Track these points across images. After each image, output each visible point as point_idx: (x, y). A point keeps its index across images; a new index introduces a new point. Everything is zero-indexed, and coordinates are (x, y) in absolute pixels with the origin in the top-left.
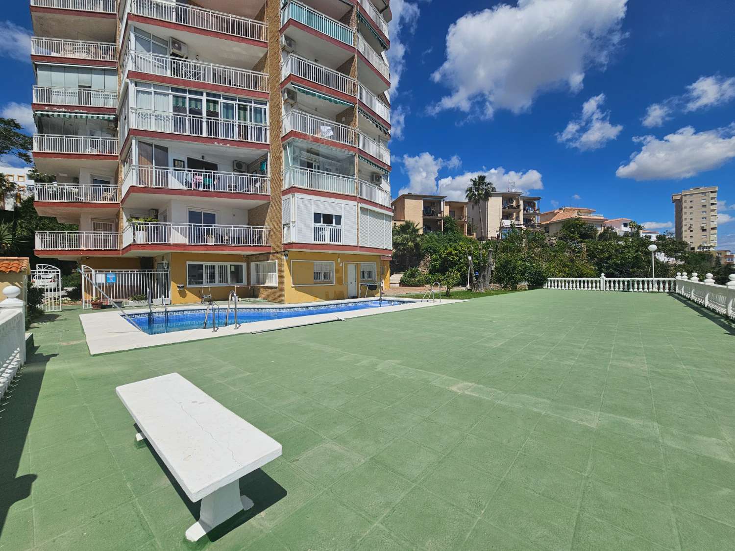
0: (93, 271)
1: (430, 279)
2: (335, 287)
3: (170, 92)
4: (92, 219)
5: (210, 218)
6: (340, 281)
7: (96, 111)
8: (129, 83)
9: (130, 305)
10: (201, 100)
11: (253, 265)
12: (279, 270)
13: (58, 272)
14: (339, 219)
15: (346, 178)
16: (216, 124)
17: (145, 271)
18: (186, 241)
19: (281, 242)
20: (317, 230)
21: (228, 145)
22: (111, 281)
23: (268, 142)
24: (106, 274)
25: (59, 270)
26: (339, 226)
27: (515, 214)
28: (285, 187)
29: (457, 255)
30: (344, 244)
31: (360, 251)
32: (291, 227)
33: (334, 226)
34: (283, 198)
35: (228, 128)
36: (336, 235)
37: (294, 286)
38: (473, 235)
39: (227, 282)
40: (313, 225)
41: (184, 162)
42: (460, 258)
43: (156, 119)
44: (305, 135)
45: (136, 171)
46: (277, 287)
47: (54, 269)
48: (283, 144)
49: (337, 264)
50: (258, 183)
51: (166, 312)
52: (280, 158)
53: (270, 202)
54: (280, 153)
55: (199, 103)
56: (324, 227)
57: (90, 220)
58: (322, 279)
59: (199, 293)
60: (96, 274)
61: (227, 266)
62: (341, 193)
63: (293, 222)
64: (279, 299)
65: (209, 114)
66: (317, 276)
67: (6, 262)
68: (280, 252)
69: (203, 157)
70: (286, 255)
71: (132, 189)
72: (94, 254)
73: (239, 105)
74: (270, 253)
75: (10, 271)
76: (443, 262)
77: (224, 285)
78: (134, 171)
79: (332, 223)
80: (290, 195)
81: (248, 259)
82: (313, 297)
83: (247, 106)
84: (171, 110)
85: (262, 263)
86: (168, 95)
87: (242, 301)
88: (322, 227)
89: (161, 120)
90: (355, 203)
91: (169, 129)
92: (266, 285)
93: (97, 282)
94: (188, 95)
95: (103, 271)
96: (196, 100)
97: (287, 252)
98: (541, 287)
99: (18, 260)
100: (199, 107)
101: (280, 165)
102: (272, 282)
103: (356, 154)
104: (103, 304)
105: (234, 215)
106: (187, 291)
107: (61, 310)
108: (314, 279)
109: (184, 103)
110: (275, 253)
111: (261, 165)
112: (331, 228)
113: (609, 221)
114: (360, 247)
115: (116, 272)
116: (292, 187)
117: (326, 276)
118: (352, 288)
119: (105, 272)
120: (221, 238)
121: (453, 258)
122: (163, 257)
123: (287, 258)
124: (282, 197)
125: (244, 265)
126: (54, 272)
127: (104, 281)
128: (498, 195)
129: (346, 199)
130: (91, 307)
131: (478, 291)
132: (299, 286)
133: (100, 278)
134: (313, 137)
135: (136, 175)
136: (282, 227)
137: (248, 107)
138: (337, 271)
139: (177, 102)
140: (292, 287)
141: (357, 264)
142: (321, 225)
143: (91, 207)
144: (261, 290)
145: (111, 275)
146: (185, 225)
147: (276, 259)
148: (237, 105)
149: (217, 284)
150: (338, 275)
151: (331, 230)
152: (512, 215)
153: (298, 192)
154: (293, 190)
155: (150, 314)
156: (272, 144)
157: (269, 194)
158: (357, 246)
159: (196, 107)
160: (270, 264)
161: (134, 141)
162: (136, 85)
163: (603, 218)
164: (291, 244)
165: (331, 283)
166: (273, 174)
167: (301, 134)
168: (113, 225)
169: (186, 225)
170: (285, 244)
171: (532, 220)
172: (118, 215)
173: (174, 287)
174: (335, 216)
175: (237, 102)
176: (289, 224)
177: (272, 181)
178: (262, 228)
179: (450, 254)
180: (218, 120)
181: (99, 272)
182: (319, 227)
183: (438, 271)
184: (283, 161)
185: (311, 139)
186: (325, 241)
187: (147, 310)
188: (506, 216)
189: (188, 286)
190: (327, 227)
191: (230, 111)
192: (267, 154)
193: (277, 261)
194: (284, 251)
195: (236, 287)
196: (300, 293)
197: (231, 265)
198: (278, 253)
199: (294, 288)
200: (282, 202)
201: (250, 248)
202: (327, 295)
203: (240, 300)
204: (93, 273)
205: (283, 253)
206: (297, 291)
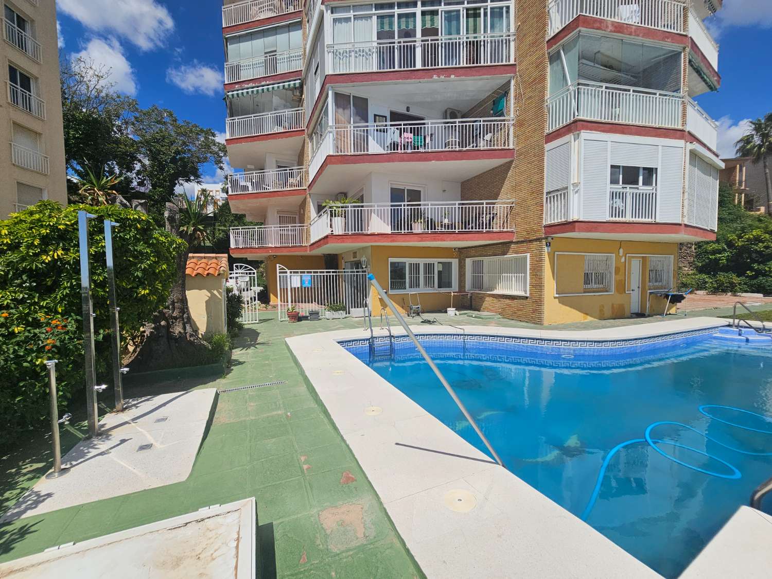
0: (289, 271)
1: (706, 283)
2: (612, 297)
3: (374, 11)
4: (278, 212)
5: (415, 195)
6: (622, 287)
7: (281, 78)
8: (325, 11)
9: (328, 317)
10: (414, 15)
11: (469, 262)
12: (533, 269)
13: (254, 273)
14: (650, 173)
15: (666, 95)
16: (435, 47)
18: (388, 230)
19: (540, 223)
20: (613, 195)
21: (453, 76)
22: (307, 284)
23: (512, 62)
24: (301, 276)
25: (255, 271)
26: (649, 188)
28: (552, 126)
30: (658, 221)
32: (571, 193)
33: (642, 188)
34: (548, 147)
35: (452, 48)
36: (646, 203)
37: (557, 296)
39: (433, 287)
40: (609, 188)
41: (386, 117)
43: (356, 57)
44: (601, 21)
45: (334, 137)
46: (527, 297)
47: (251, 270)
48: (549, 53)
49: (618, 258)
50: (489, 135)
51: (391, 336)
52: (543, 78)
53: (513, 161)
54: (544, 69)
55: (411, 20)
56: (624, 191)
57: (276, 214)
59: (403, 302)
60: (291, 276)
61: (434, 264)
62: (657, 126)
63: (576, 185)
64: (534, 317)
65: (425, 32)
67: (204, 260)
68: (539, 240)
69: (408, 109)
70: (548, 245)
71: (329, 160)
72: (282, 252)
73: (468, 10)
74: (512, 242)
75: (208, 274)
76: (739, 254)
77: (429, 290)
78: (331, 135)
79: (637, 184)
80: (570, 137)
81: (462, 253)
82: (582, 315)
83: (479, 8)
84: (375, 38)
85: (486, 260)
86: (370, 17)
87: (460, 314)
88: (621, 191)
89: (363, 56)
90: (681, 143)
91: (373, 66)
92: (495, 292)
93: (292, 286)
94: (397, 11)
95: (298, 272)
96: (407, 16)
97: (549, 239)
99: (216, 258)
100: (411, 27)
101: (543, 89)
102: (512, 286)
103: (684, 48)
104: (299, 315)
105: (444, 191)
107: (257, 322)
108: (584, 284)
109: (391, 24)
110: (522, 242)
111: (494, 104)
112: (637, 191)
114: (686, 226)
115: (311, 272)
116: (575, 122)
117: (600, 278)
118: (634, 299)
119: (301, 272)
120: (431, 224)
122: (355, 253)
123: (550, 248)
124: (545, 145)
125: (455, 263)
126: (250, 273)
127: (299, 285)
129: (666, 136)
130: (288, 319)
132: (564, 298)
133: (295, 280)
134: (613, 23)
135: (334, 141)
136: (545, 196)
137: (482, 11)
138: (617, 270)
139: (382, 24)
140: (555, 298)
141: (644, 257)
142: (620, 187)
143: (279, 196)
144: (487, 299)
145: (307, 277)
147: (525, 252)
148: (465, 11)
149: (423, 289)
150: (620, 277)
151: (636, 197)
153: (587, 128)
154: (575, 126)
155: (371, 340)
156: (521, 62)
157: (511, 147)
158: (680, 225)
159: (407, 27)
160: (511, 260)
161: (330, 93)
162: (332, 13)
164: (570, 225)
165: (607, 291)
166: (522, 111)
167: (595, 20)
168: (297, 217)
169: (388, 206)
170: (548, 226)
173: (373, 294)
174: (644, 169)
175: (466, 5)
176: (567, 188)
177: (520, 124)
178: (494, 204)
180: (438, 40)
181: (294, 272)
182: (618, 191)
184: (549, 82)
185: (610, 28)
186: (625, 217)
187: (367, 334)
189: (390, 292)
190: (630, 190)
191: (454, 23)
192: (509, 82)
193: (528, 255)
194: (546, 238)
195: (452, 294)
196: (564, 307)
197: (439, 263)
198: (531, 241)
199: (557, 300)
200: (546, 153)
201: (481, 235)
202: (601, 311)
203: (457, 313)
204: (288, 274)
205: (544, 242)
206: (560, 305)
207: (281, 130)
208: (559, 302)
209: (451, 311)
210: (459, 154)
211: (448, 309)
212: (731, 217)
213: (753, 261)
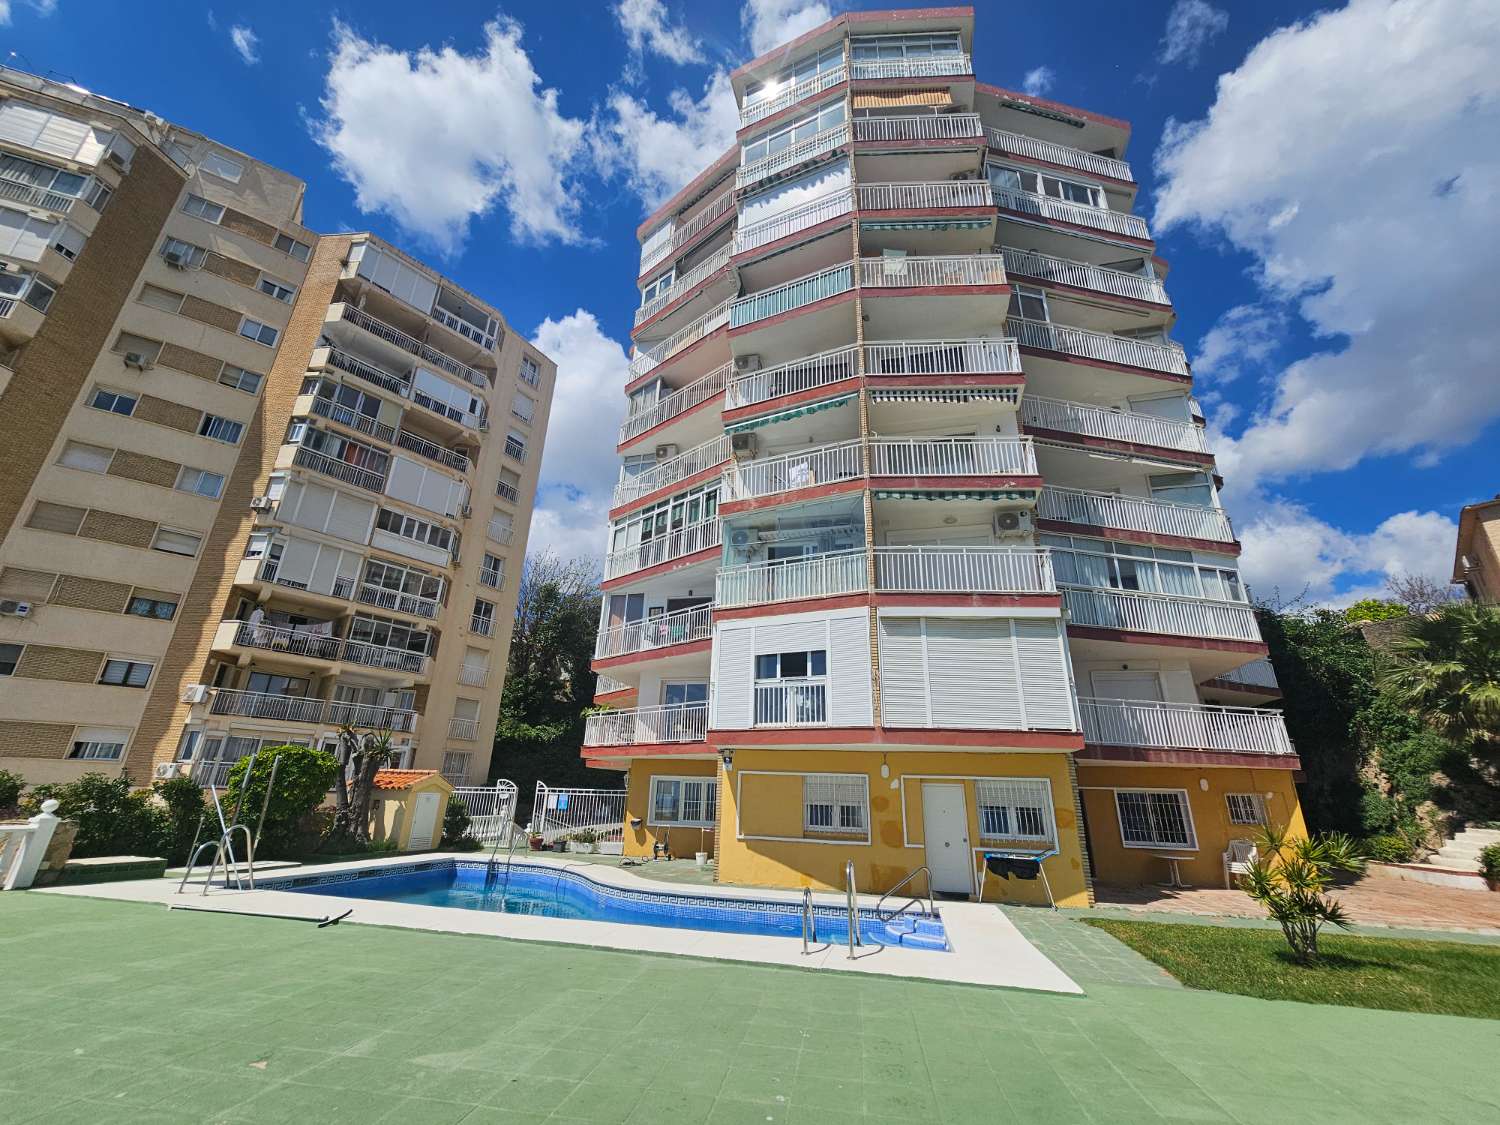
0: (547, 789)
3: (640, 517)
6: (892, 835)
10: (667, 511)
14: (820, 657)
15: (835, 555)
16: (679, 538)
18: (654, 738)
20: (762, 695)
22: (562, 806)
24: (559, 795)
25: (515, 788)
26: (818, 676)
30: (831, 725)
31: (886, 741)
32: (712, 695)
33: (811, 680)
35: (691, 536)
37: (742, 837)
40: (753, 683)
41: (662, 608)
43: (627, 560)
44: (743, 502)
45: (604, 638)
47: (511, 786)
49: (880, 782)
55: (665, 517)
56: (784, 685)
58: (836, 825)
59: (662, 840)
60: (548, 795)
65: (673, 525)
66: (820, 814)
69: (691, 593)
70: (727, 760)
78: (602, 638)
79: (805, 674)
82: (801, 875)
84: (639, 540)
86: (638, 522)
88: (779, 686)
89: (629, 558)
90: (865, 610)
93: (548, 807)
94: (656, 512)
95: (556, 791)
96: (663, 513)
97: (728, 753)
103: (864, 492)
104: (544, 842)
106: (647, 832)
108: (810, 823)
109: (651, 525)
112: (804, 684)
114: (885, 730)
115: (569, 791)
117: (849, 815)
118: (950, 863)
119: (559, 791)
123: (730, 766)
126: (510, 790)
127: (555, 807)
129: (836, 607)
130: (529, 846)
132: (758, 840)
133: (552, 800)
138: (878, 803)
139: (646, 526)
140: (739, 840)
142: (776, 682)
145: (566, 796)
150: (884, 816)
151: (803, 692)
153: (724, 618)
154: (716, 617)
158: (873, 729)
159: (662, 523)
173: (628, 824)
174: (813, 652)
180: (682, 530)
181: (553, 791)
182: (773, 686)
189: (650, 823)
190: (791, 684)
196: (759, 858)
199: (744, 844)
204: (546, 793)
206: (751, 852)
208: (748, 848)
209: (700, 857)
211: (699, 854)
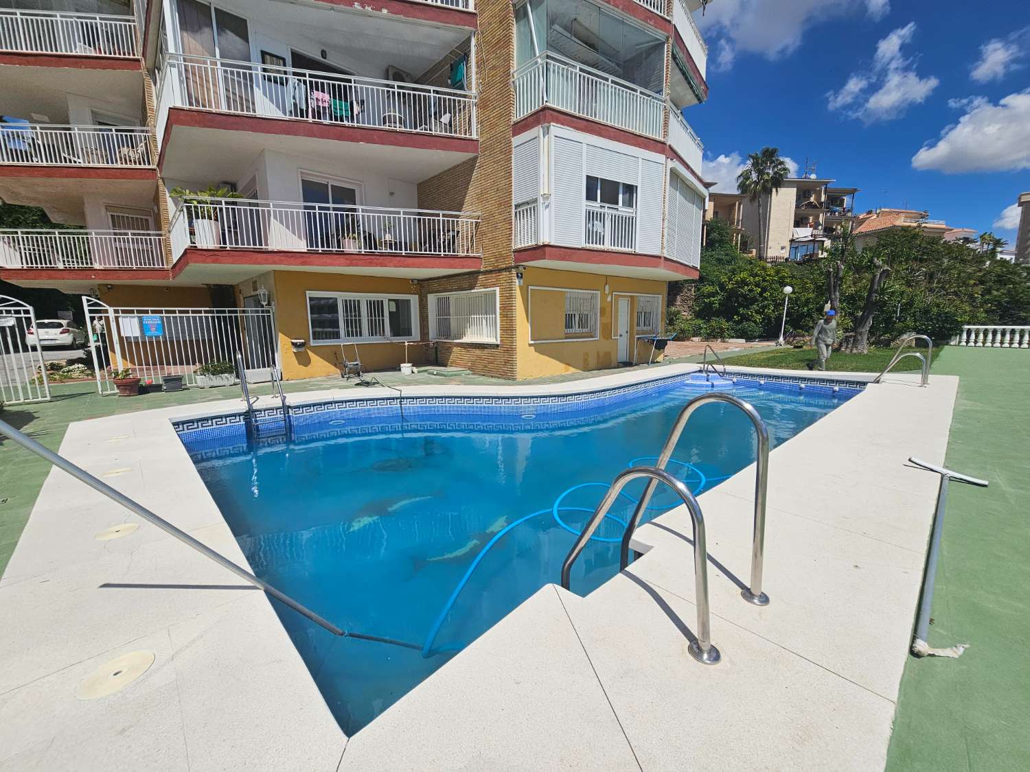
0: (111, 310)
1: (701, 328)
2: (597, 344)
4: (108, 207)
5: (344, 195)
6: (608, 332)
9: (200, 384)
11: (432, 299)
12: (503, 308)
13: (27, 312)
14: (630, 191)
15: (649, 96)
17: (224, 312)
18: (301, 246)
19: (509, 245)
20: (591, 216)
21: (385, 11)
22: (153, 332)
23: (471, 7)
24: (140, 319)
25: (30, 308)
26: (630, 210)
27: (811, 218)
28: (520, 112)
29: (757, 285)
30: (638, 251)
32: (541, 208)
33: (622, 210)
34: (516, 141)
36: (625, 227)
37: (533, 342)
38: (751, 252)
39: (385, 334)
40: (584, 205)
41: (284, 60)
42: (764, 290)
45: (180, 74)
46: (498, 346)
47: (17, 305)
48: (514, 5)
49: (604, 296)
50: (448, 115)
51: (286, 408)
52: (507, 41)
53: (475, 158)
54: (508, 28)
56: (602, 210)
57: (103, 210)
58: (576, 328)
59: (335, 358)
60: (117, 318)
61: (382, 301)
62: (637, 132)
63: (546, 197)
64: (506, 372)
66: (569, 321)
68: (508, 269)
69: (324, 54)
70: (520, 276)
71: (176, 116)
72: (119, 278)
74: (479, 272)
76: (729, 298)
77: (377, 340)
78: (175, 71)
79: (617, 203)
80: (537, 131)
81: (423, 287)
82: (564, 365)
85: (453, 296)
87: (419, 372)
92: (465, 340)
93: (122, 334)
95: (132, 312)
97: (521, 269)
98: (945, 342)
101: (508, 58)
102: (482, 332)
103: (668, 38)
104: (142, 383)
106: (310, 352)
107: (48, 398)
108: (566, 328)
110: (490, 272)
111: (452, 70)
112: (617, 213)
113: (954, 231)
114: (665, 258)
115: (161, 312)
116: (545, 109)
117: (585, 321)
118: (622, 346)
119: (139, 312)
120: (370, 240)
121: (751, 291)
122: (255, 283)
123: (521, 281)
124: (513, 139)
125: (414, 300)
126: (18, 312)
127: (137, 333)
128: (791, 184)
129: (646, 147)
130: (116, 391)
131: (855, 351)
133: (130, 326)
135: (181, 82)
136: (514, 210)
138: (603, 311)
140: (530, 345)
141: (631, 296)
142: (597, 206)
143: (100, 177)
144: (455, 349)
145: (152, 319)
146: (297, 207)
147: (494, 285)
149: (366, 339)
150: (605, 320)
151: (615, 219)
152: (807, 219)
153: (558, 121)
154: (543, 116)
155: (249, 415)
156: (482, 11)
157: (474, 136)
158: (660, 257)
160: (479, 296)
163: (944, 226)
164: (539, 250)
165: (592, 337)
166: (485, 86)
168: (151, 220)
169: (299, 207)
170: (518, 251)
171: (834, 230)
172: (156, 199)
173: (284, 347)
174: (624, 185)
176: (535, 201)
177: (483, 105)
178: (457, 217)
179: (744, 283)
181: (124, 312)
182: (595, 210)
183: (718, 314)
184: (515, 47)
186: (603, 244)
187: (240, 405)
188: (799, 222)
189: (313, 343)
190: (609, 211)
192: (469, 40)
193: (498, 289)
194: (517, 267)
195: (406, 344)
196: (542, 357)
197: (389, 300)
198: (500, 270)
199: (533, 348)
200: (513, 149)
201: (437, 261)
202: (585, 360)
203: (415, 370)
204: (111, 314)
205: (514, 271)
206: (537, 354)
207: (91, 52)
208: (535, 351)
209: (406, 368)
210: (401, 137)
211: (402, 365)
212: (728, 258)
213: (741, 305)
